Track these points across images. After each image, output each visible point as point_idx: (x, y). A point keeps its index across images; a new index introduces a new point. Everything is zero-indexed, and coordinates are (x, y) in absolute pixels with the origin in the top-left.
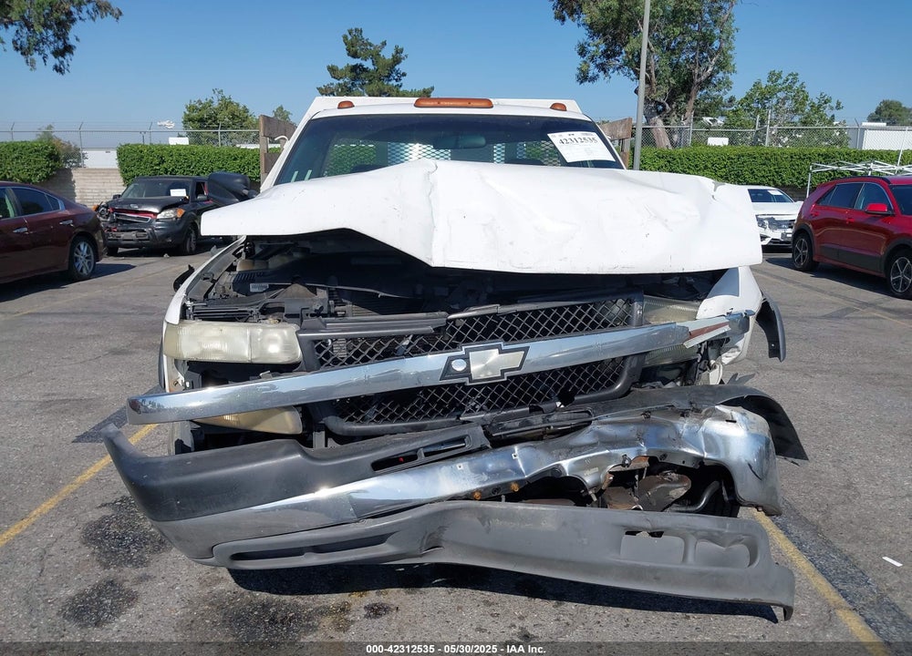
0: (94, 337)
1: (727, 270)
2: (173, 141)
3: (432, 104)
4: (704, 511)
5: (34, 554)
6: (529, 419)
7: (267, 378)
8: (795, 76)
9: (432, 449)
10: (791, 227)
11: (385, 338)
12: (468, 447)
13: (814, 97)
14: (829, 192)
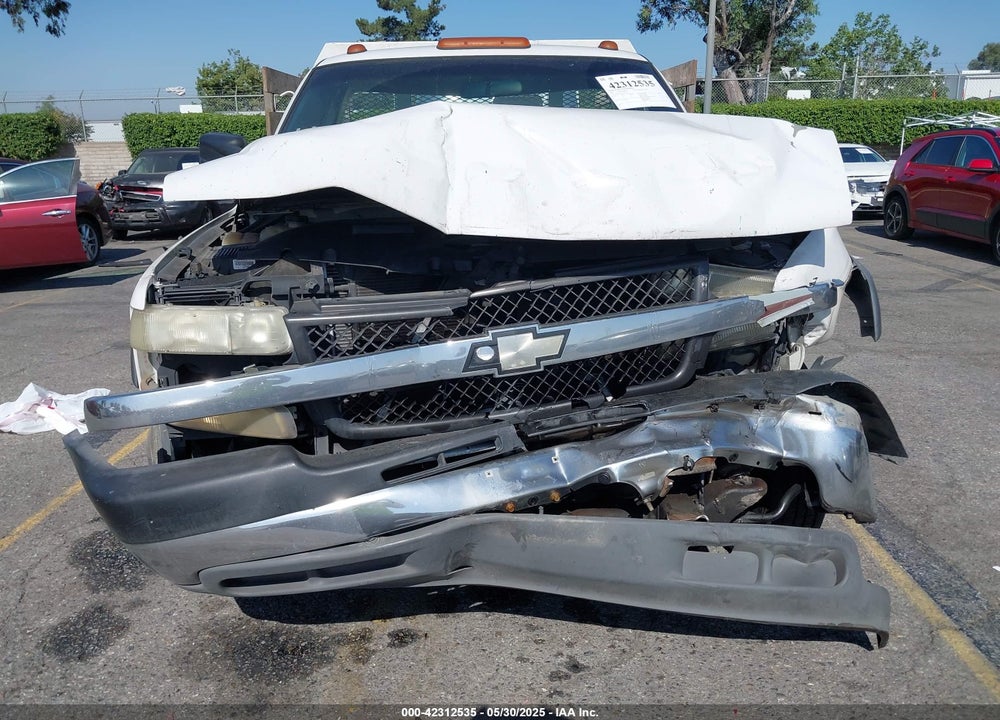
0: (96, 330)
1: (809, 232)
2: (185, 109)
3: (458, 44)
4: (780, 521)
5: (14, 577)
6: (571, 415)
7: (251, 373)
8: (885, 18)
9: (456, 454)
10: (883, 190)
11: (394, 322)
12: (499, 449)
13: (907, 42)
14: (925, 149)
